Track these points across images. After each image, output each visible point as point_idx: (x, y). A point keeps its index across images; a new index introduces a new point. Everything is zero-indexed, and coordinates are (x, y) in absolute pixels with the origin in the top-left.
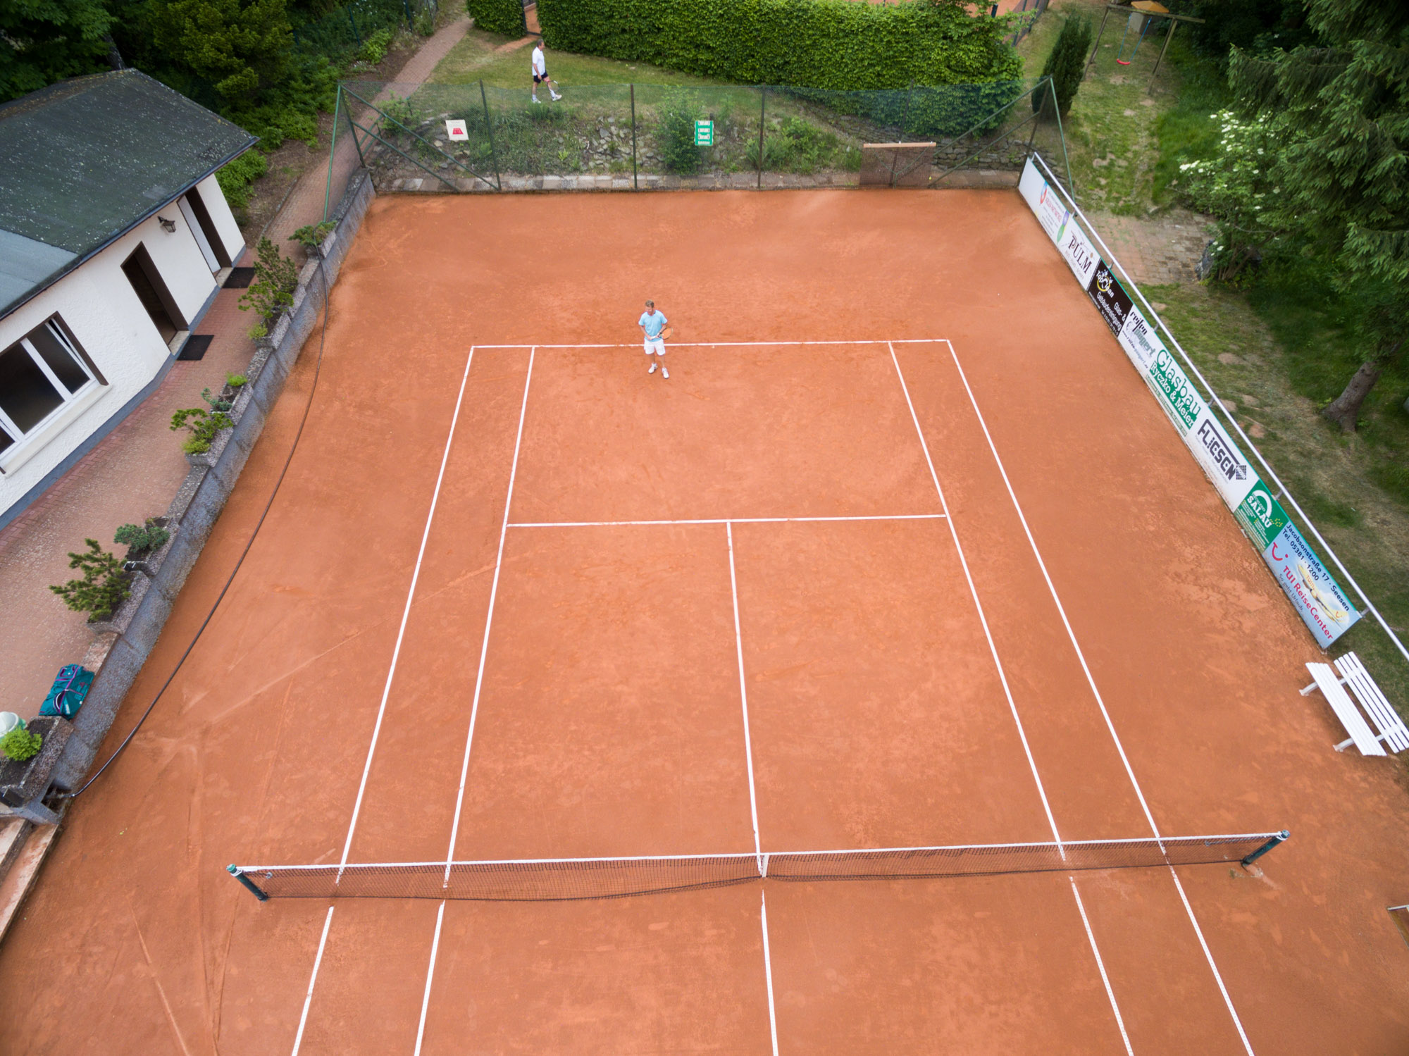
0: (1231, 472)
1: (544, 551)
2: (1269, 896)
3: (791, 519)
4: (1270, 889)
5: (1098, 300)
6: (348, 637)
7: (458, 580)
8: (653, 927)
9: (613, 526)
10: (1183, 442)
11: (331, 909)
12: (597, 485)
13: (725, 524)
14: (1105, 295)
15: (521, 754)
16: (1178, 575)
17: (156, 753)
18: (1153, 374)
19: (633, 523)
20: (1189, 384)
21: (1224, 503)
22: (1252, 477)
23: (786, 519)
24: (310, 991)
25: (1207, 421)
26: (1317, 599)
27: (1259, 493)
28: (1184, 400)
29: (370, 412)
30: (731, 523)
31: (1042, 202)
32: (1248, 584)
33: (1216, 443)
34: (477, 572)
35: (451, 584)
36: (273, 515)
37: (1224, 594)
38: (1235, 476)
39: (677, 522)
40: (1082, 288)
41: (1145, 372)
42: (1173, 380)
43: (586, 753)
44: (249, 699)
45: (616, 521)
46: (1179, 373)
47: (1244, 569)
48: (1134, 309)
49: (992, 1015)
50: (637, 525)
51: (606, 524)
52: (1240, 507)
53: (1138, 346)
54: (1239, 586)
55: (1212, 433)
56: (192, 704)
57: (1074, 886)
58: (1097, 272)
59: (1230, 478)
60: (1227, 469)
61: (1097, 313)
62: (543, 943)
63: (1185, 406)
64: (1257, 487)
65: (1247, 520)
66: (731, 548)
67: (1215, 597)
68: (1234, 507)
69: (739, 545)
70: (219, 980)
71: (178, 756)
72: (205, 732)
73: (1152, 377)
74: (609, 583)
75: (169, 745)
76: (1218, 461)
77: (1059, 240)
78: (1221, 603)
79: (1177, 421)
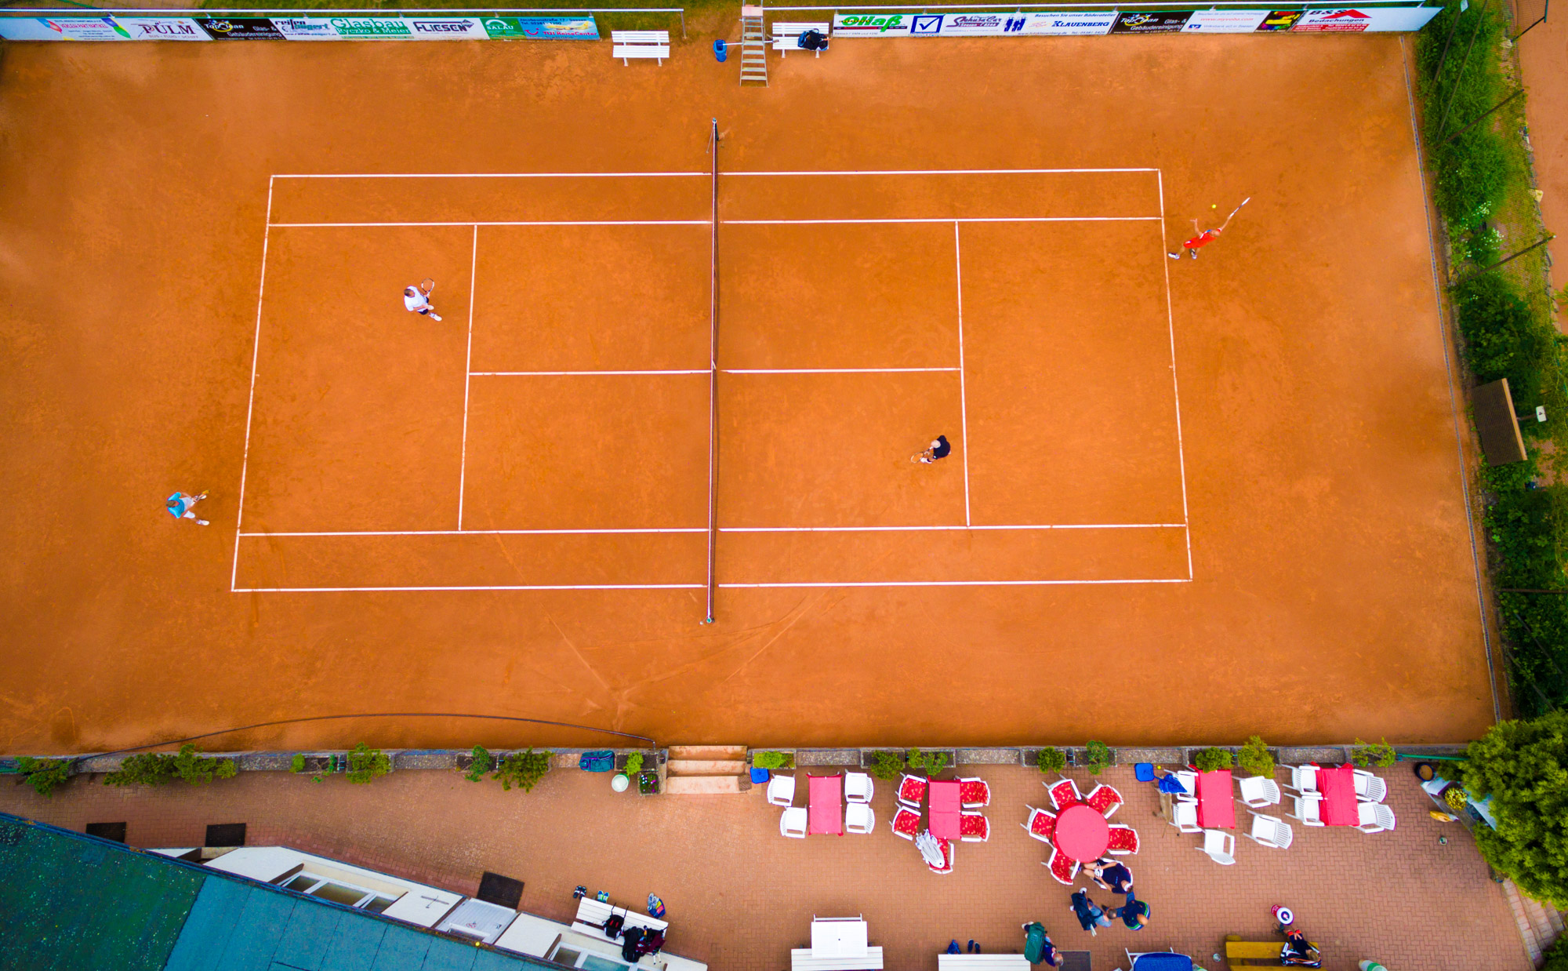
0: (463, 28)
1: (486, 502)
2: (732, 135)
3: (470, 330)
4: (729, 133)
5: (234, 37)
6: (551, 622)
7: (508, 558)
8: (735, 425)
9: (466, 455)
10: (417, 42)
11: (720, 586)
12: (423, 469)
13: (470, 376)
14: (234, 30)
15: (640, 500)
16: (538, 96)
17: (627, 714)
18: (346, 33)
19: (464, 440)
20: (375, 20)
21: (480, 41)
22: (477, 21)
23: (470, 334)
24: (756, 585)
25: (415, 23)
26: (572, 29)
27: (488, 23)
28: (385, 26)
29: (318, 664)
30: (470, 372)
31: (61, 30)
32: (548, 57)
33: (435, 26)
34: (502, 545)
35: (511, 562)
36: (435, 708)
37: (556, 75)
38: (467, 28)
39: (466, 409)
40: (209, 42)
41: (339, 37)
42: (363, 25)
43: (641, 463)
44: (594, 672)
45: (462, 453)
46: (361, 20)
47: (536, 54)
48: (273, 20)
49: (778, 275)
50: (466, 438)
51: (463, 460)
52: (489, 35)
53: (311, 32)
54: (548, 63)
55: (425, 25)
56: (594, 705)
57: (725, 222)
58: (205, 27)
59: (466, 30)
60: (458, 28)
61: (247, 42)
62: (740, 478)
63: (391, 28)
64: (484, 22)
65: (501, 36)
66: (494, 373)
67: (557, 80)
68: (487, 37)
69: (491, 368)
70: (749, 632)
71: (629, 700)
72: (615, 689)
73: (347, 35)
74: (518, 455)
75: (623, 707)
76: (449, 30)
77: (129, 36)
78: (562, 79)
79: (400, 37)
